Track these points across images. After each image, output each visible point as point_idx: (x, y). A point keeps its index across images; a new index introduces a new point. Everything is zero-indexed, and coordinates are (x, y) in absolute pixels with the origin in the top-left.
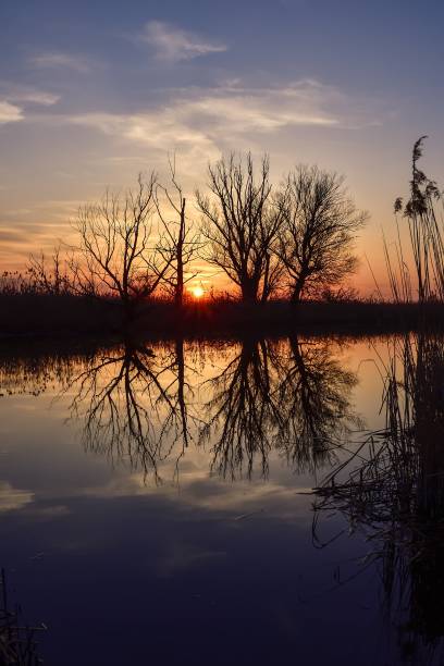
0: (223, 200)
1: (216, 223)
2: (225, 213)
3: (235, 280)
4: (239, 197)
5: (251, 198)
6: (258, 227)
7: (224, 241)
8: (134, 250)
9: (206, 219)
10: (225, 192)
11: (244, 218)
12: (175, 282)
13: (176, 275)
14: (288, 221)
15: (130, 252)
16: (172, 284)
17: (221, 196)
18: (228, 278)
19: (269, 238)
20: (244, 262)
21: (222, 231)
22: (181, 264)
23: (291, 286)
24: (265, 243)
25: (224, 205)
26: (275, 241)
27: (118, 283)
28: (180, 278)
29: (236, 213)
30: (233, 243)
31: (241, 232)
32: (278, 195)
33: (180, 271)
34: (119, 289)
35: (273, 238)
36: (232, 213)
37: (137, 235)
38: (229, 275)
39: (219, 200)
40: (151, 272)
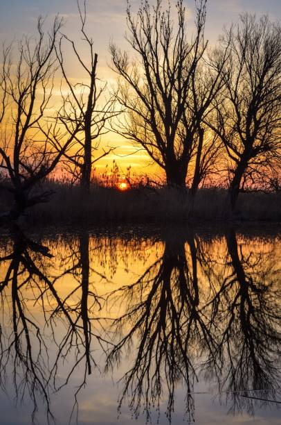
0: (145, 58)
1: (135, 87)
2: (148, 75)
3: (157, 161)
4: (166, 56)
5: (181, 57)
6: (190, 93)
8: (29, 117)
9: (123, 81)
10: (148, 47)
11: (172, 82)
12: (81, 161)
13: (83, 152)
14: (228, 87)
16: (77, 164)
17: (143, 53)
18: (148, 157)
19: (203, 109)
20: (171, 139)
21: (144, 99)
22: (89, 138)
23: (230, 171)
24: (198, 114)
25: (147, 65)
26: (210, 114)
27: (7, 159)
28: (88, 156)
29: (161, 76)
31: (167, 101)
32: (216, 53)
33: (87, 146)
34: (9, 167)
35: (208, 109)
36: (157, 75)
37: (33, 98)
38: (151, 154)
39: (140, 58)
40: (50, 147)
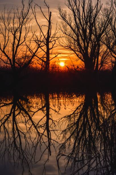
0: (74, 13)
1: (70, 26)
2: (75, 20)
3: (80, 58)
4: (84, 11)
5: (91, 10)
7: (74, 36)
8: (19, 41)
9: (65, 23)
10: (75, 7)
11: (86, 23)
12: (45, 59)
13: (45, 56)
15: (16, 42)
16: (43, 61)
17: (73, 11)
18: (77, 57)
19: (100, 35)
20: (86, 48)
21: (74, 31)
22: (48, 49)
24: (98, 37)
25: (75, 16)
26: (104, 36)
27: (10, 60)
28: (48, 58)
29: (82, 21)
30: (80, 37)
31: (84, 31)
33: (48, 53)
34: (11, 64)
36: (80, 20)
37: (21, 33)
38: (78, 55)
